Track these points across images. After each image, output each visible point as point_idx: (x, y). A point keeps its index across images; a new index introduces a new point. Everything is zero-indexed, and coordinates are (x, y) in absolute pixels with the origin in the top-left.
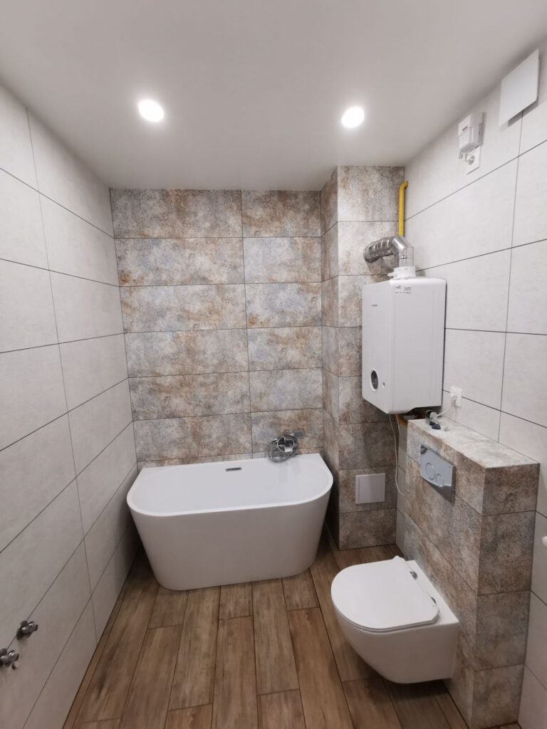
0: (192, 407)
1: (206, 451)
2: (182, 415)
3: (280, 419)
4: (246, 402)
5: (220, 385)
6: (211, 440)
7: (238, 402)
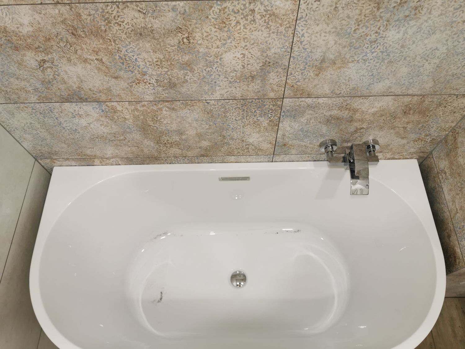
0: (123, 84)
1: (175, 150)
2: (103, 97)
3: (355, 111)
4: (274, 78)
5: (198, 35)
6: (183, 137)
7: (253, 77)
